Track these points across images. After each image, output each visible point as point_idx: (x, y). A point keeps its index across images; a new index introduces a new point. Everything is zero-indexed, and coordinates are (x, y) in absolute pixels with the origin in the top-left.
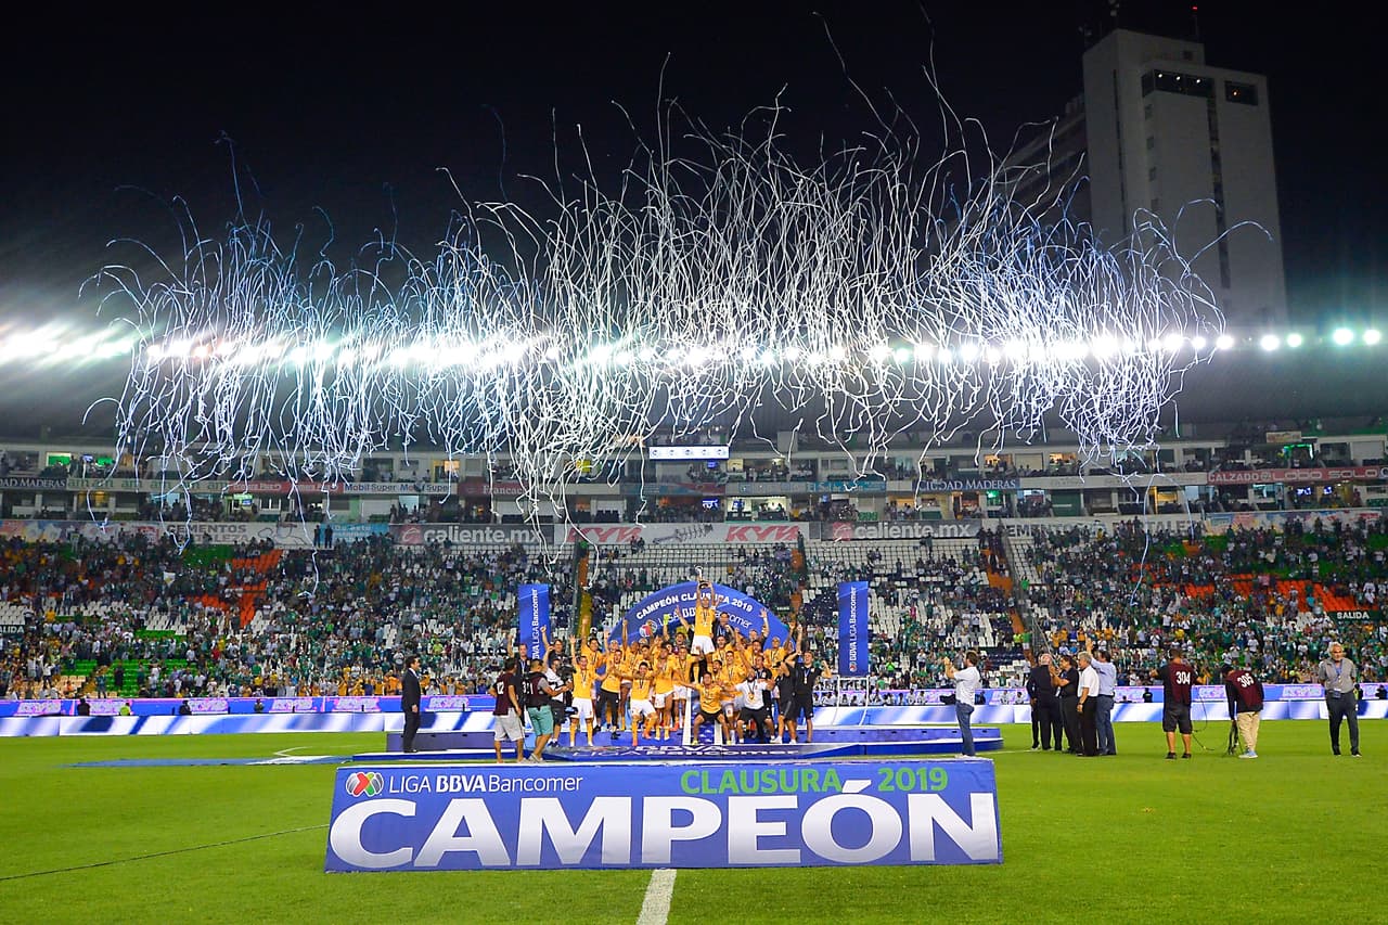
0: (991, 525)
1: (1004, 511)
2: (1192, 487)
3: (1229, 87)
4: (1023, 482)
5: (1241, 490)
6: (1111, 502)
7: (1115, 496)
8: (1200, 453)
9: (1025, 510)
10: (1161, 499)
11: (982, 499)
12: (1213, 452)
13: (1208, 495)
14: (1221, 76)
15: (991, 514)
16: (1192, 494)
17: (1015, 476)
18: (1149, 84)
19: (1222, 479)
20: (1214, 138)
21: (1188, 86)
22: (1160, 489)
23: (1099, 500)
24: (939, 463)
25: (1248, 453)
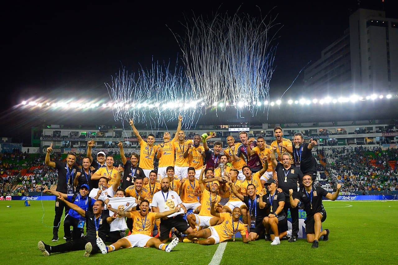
0: (320, 148)
1: (324, 144)
2: (378, 137)
3: (393, 24)
4: (330, 136)
5: (392, 138)
6: (354, 141)
7: (355, 140)
8: (380, 128)
9: (330, 144)
10: (368, 141)
11: (318, 141)
12: (384, 127)
13: (382, 139)
14: (390, 20)
15: (320, 145)
16: (378, 139)
17: (327, 134)
18: (369, 24)
19: (386, 135)
20: (387, 39)
21: (380, 24)
22: (368, 138)
23: (351, 141)
24: (306, 131)
25: (394, 127)
